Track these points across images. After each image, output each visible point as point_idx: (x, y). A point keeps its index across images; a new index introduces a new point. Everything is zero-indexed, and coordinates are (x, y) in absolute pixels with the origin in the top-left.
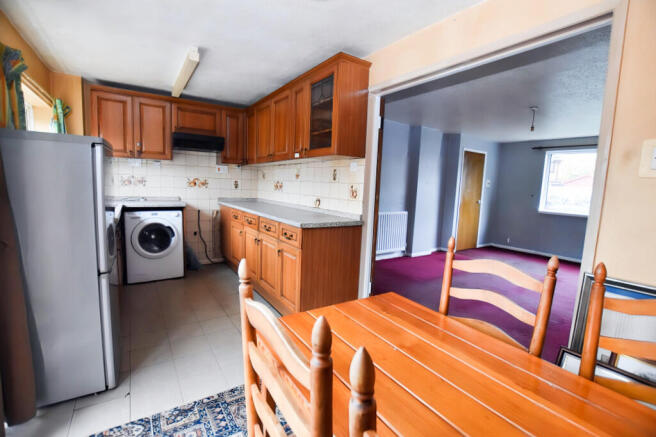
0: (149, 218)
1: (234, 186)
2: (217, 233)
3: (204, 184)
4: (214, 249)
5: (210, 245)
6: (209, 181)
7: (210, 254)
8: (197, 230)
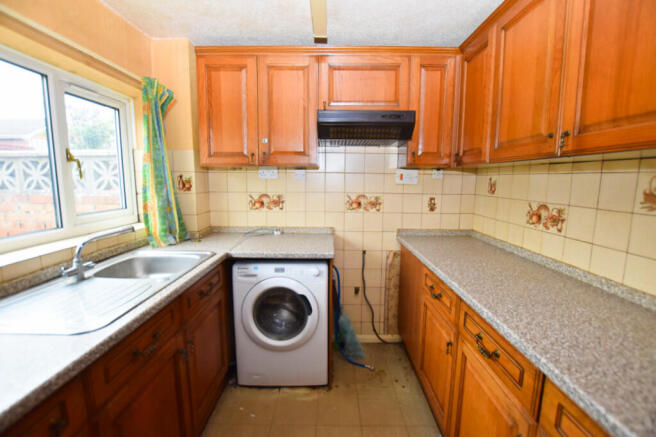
0: (270, 277)
1: (427, 209)
2: (394, 292)
3: (375, 204)
4: (387, 319)
5: (379, 312)
6: (384, 199)
7: (380, 327)
8: (359, 284)
